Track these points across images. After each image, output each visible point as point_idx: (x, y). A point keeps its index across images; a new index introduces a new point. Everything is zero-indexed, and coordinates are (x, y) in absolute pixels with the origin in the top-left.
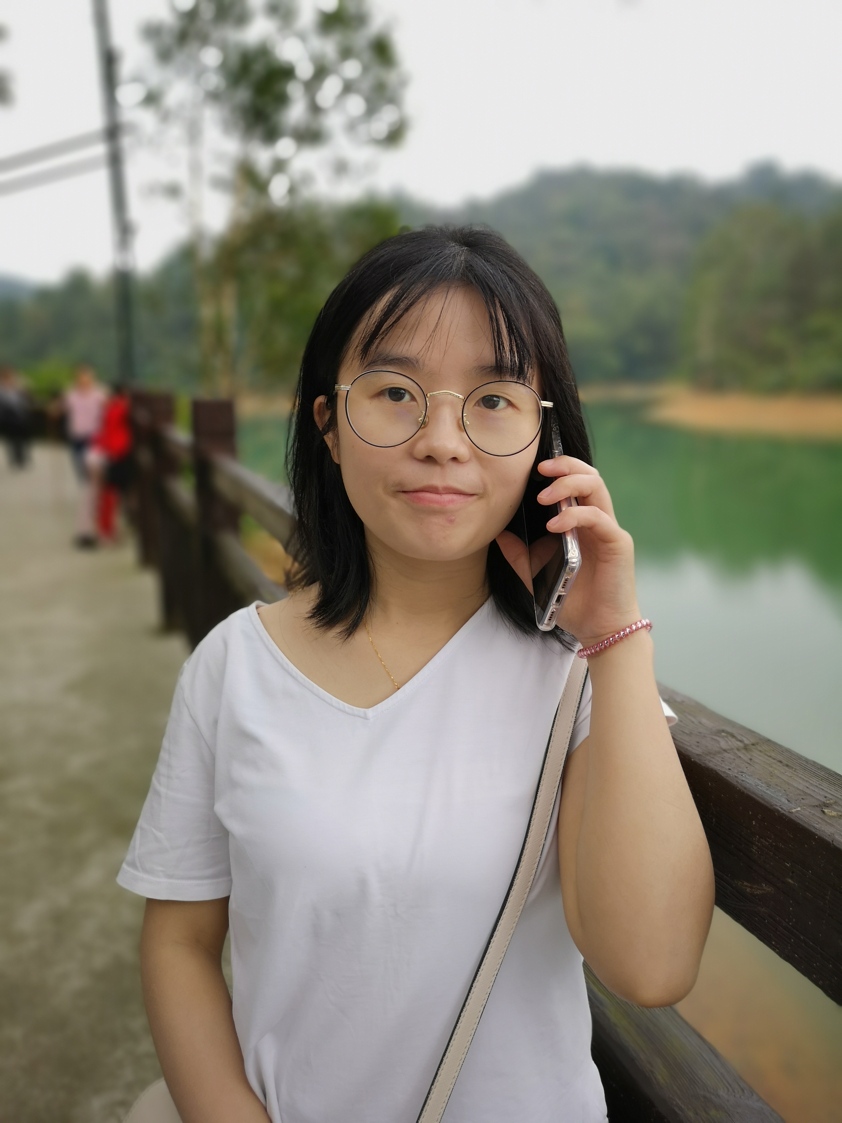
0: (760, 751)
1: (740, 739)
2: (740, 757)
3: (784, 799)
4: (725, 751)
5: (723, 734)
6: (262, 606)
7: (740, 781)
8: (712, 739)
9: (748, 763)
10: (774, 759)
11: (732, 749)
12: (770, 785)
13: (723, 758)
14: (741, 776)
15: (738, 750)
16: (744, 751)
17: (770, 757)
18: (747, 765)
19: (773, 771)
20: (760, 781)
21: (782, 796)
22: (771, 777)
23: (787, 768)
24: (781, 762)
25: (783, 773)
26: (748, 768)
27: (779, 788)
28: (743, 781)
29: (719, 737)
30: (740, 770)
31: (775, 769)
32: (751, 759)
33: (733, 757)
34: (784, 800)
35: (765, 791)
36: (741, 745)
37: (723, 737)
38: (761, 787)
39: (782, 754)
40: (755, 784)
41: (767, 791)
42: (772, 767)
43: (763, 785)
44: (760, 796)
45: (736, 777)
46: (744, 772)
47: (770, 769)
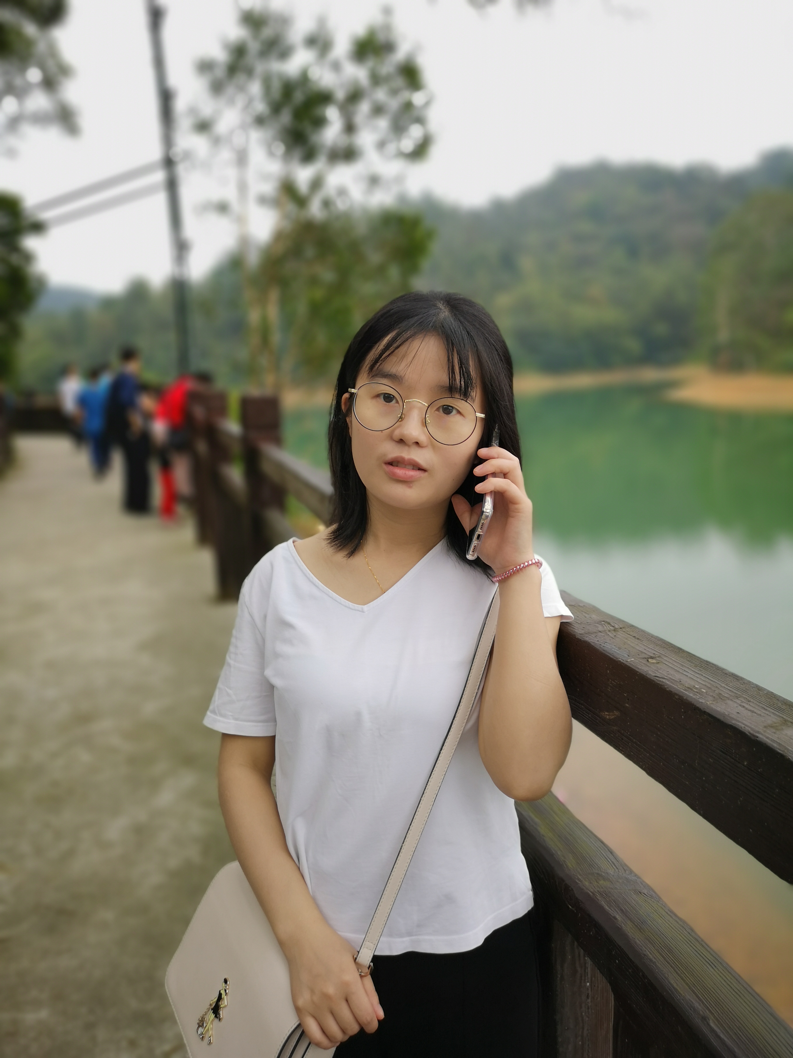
0: (624, 632)
1: (612, 625)
2: (608, 635)
5: (603, 623)
6: (297, 541)
8: (595, 626)
11: (605, 630)
13: (598, 636)
15: (609, 631)
16: (613, 632)
17: (629, 634)
18: (612, 640)
20: (615, 646)
22: (624, 645)
24: (635, 637)
28: (604, 647)
29: (599, 624)
30: (605, 641)
32: (617, 637)
33: (604, 635)
35: (616, 651)
36: (612, 628)
39: (638, 633)
40: (611, 648)
42: (629, 640)
44: (612, 654)
47: (626, 641)
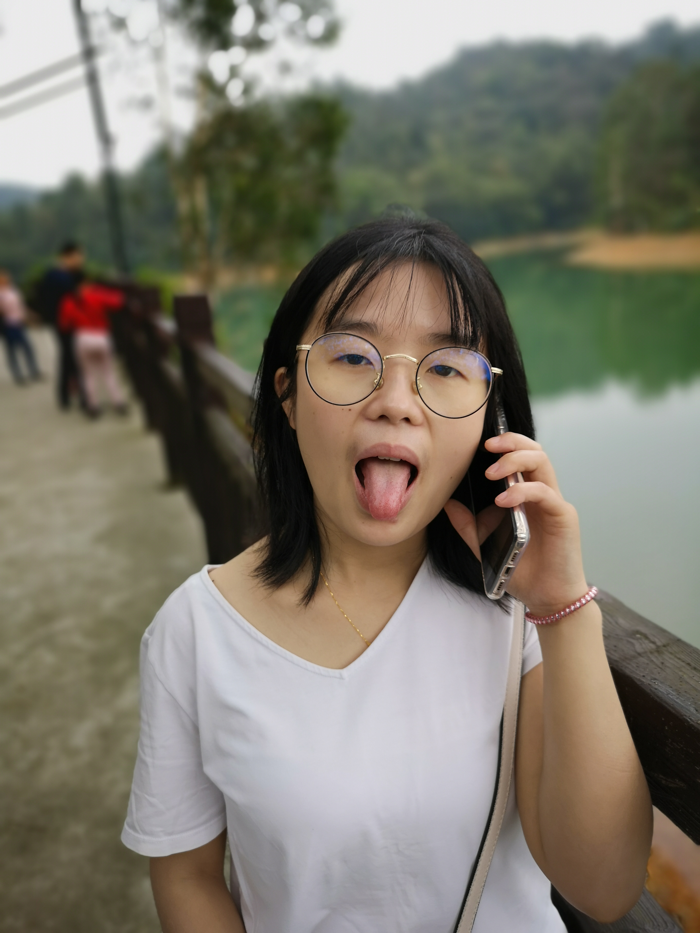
0: (672, 653)
1: (653, 640)
2: (653, 661)
3: (692, 708)
4: (639, 654)
5: (638, 636)
7: (653, 690)
8: (629, 642)
9: (660, 668)
10: (683, 661)
11: (645, 652)
12: (680, 693)
13: (637, 663)
14: (654, 684)
15: (651, 653)
16: (656, 654)
18: (659, 669)
19: (683, 676)
20: (670, 689)
21: (690, 705)
22: (681, 683)
23: (694, 672)
24: (689, 664)
25: (691, 677)
26: (660, 674)
27: (688, 696)
28: (656, 689)
29: (634, 639)
30: (653, 676)
31: (684, 673)
32: (662, 663)
33: (646, 661)
34: (692, 710)
35: (675, 700)
36: (653, 646)
37: (638, 639)
38: (672, 695)
39: (691, 656)
40: (667, 692)
41: (677, 701)
42: (681, 671)
43: (674, 693)
44: (672, 705)
45: (649, 685)
46: (657, 678)
47: (680, 673)
